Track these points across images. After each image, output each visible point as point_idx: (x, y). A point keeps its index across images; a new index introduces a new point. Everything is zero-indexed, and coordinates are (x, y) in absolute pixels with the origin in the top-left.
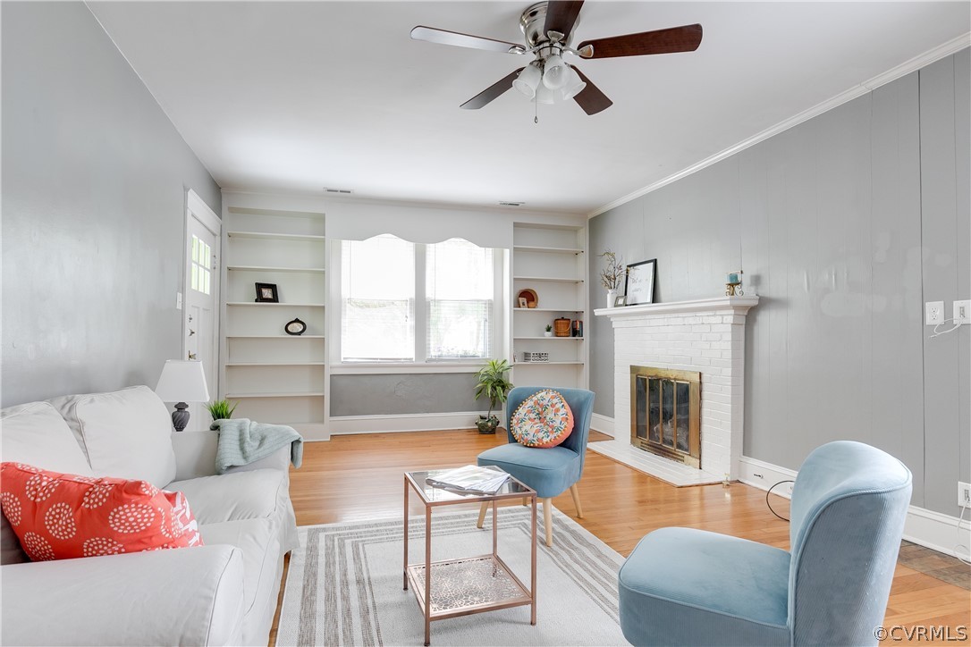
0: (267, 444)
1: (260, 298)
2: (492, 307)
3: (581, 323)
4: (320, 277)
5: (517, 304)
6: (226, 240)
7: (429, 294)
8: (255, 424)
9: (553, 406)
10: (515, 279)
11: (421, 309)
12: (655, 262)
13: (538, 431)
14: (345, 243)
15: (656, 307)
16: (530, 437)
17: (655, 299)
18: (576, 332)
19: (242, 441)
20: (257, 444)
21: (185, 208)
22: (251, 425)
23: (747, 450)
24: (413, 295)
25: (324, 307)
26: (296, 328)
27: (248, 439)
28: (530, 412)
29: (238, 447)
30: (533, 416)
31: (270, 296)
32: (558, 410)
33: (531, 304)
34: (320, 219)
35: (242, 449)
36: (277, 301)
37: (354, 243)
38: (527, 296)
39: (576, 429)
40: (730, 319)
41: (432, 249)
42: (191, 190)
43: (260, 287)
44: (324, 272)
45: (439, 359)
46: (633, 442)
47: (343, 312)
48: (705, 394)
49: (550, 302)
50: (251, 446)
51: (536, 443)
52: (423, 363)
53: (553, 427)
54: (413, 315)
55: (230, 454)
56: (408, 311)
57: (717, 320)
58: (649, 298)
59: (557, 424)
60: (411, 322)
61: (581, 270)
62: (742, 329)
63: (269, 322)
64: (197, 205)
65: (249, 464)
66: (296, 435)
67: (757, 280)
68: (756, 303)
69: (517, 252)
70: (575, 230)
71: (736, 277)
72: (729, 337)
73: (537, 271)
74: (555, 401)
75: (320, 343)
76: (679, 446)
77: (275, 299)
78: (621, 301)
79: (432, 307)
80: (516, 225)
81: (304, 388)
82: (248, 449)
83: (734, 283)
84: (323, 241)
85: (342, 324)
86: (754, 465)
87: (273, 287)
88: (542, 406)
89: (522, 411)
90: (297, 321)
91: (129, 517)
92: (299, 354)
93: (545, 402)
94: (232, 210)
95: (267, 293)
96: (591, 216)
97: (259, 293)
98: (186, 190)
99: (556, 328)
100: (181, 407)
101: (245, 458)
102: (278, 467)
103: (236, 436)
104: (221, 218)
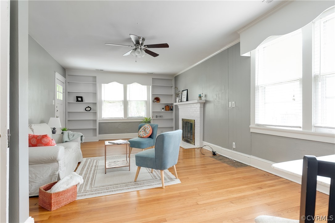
0: (74, 136)
1: (78, 101)
2: (147, 102)
3: (173, 107)
4: (95, 94)
5: (153, 102)
6: (67, 84)
7: (128, 99)
8: (72, 132)
9: (147, 128)
10: (153, 94)
11: (126, 103)
12: (187, 90)
13: (143, 134)
14: (103, 85)
15: (187, 102)
16: (141, 135)
17: (187, 100)
18: (172, 110)
19: (68, 136)
20: (72, 136)
21: (55, 77)
23: (203, 140)
24: (123, 99)
25: (96, 103)
26: (88, 109)
27: (70, 135)
28: (142, 129)
29: (67, 137)
30: (143, 130)
31: (81, 100)
32: (148, 129)
33: (158, 101)
34: (95, 77)
35: (69, 137)
36: (83, 101)
37: (105, 84)
38: (157, 99)
39: (152, 133)
40: (199, 106)
41: (128, 86)
42: (56, 72)
43: (77, 97)
44: (96, 93)
45: (131, 118)
46: (182, 140)
47: (102, 104)
48: (195, 125)
49: (164, 101)
50: (71, 137)
51: (143, 137)
52: (126, 119)
53: (147, 133)
54: (123, 105)
55: (66, 138)
56: (122, 104)
57: (197, 106)
60: (123, 107)
61: (172, 92)
62: (203, 108)
63: (81, 107)
64: (58, 76)
65: (70, 141)
66: (82, 134)
67: (206, 96)
68: (205, 102)
69: (153, 87)
70: (171, 80)
71: (201, 95)
72: (199, 110)
73: (159, 92)
74: (148, 126)
75: (95, 113)
76: (191, 139)
77: (82, 101)
78: (180, 101)
79: (129, 103)
80: (153, 79)
81: (91, 126)
82: (70, 137)
83: (200, 97)
84: (96, 84)
85: (102, 108)
86: (205, 143)
87: (81, 98)
88: (145, 128)
89: (141, 129)
90: (89, 107)
91: (45, 140)
92: (89, 116)
93: (146, 127)
94: (69, 75)
95: (80, 99)
96: (175, 76)
97: (77, 99)
98: (55, 72)
99: (166, 108)
100: (54, 129)
101: (69, 139)
102: (77, 142)
103: (67, 135)
104: (65, 78)
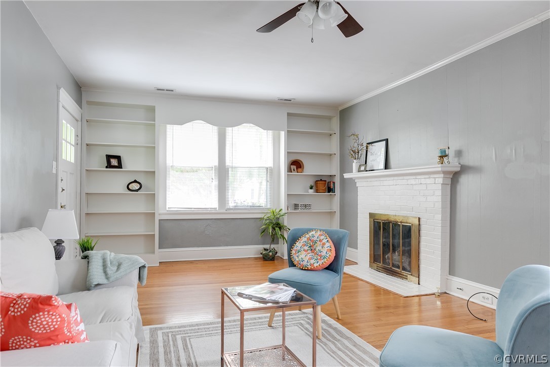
0: (122, 269)
1: (109, 166)
2: (271, 173)
3: (334, 183)
4: (152, 150)
5: (290, 170)
6: (85, 124)
7: (228, 163)
8: (113, 254)
9: (320, 241)
10: (288, 152)
11: (222, 173)
12: (387, 140)
13: (311, 259)
14: (169, 127)
15: (387, 172)
16: (305, 263)
17: (387, 166)
18: (330, 190)
19: (105, 266)
20: (115, 268)
21: (58, 101)
22: (110, 255)
23: (452, 271)
24: (216, 163)
25: (154, 172)
26: (135, 186)
27: (109, 265)
28: (304, 245)
29: (101, 271)
30: (306, 248)
31: (116, 164)
32: (324, 244)
33: (299, 170)
34: (151, 110)
35: (105, 272)
36: (122, 168)
37: (176, 127)
38: (296, 165)
39: (337, 258)
40: (440, 181)
41: (229, 130)
42: (62, 88)
43: (109, 157)
44: (154, 147)
45: (236, 208)
46: (371, 266)
47: (168, 176)
48: (422, 232)
49: (312, 169)
50: (111, 270)
51: (309, 267)
52: (225, 211)
53: (321, 256)
54: (217, 177)
55: (97, 275)
56: (214, 174)
57: (431, 181)
58: (382, 166)
59: (324, 254)
60: (215, 183)
61: (334, 146)
62: (449, 187)
63: (116, 182)
64: (66, 99)
65: (110, 282)
66: (142, 262)
67: (459, 153)
68: (458, 169)
69: (290, 133)
70: (329, 118)
71: (445, 151)
72: (439, 193)
73: (303, 147)
74: (322, 237)
75: (152, 197)
76: (404, 269)
77: (120, 166)
78: (363, 168)
79: (230, 172)
80: (289, 114)
81: (140, 229)
82: (109, 272)
83: (443, 156)
84: (154, 125)
85: (167, 184)
86: (457, 281)
87: (118, 158)
88: (312, 241)
89: (298, 245)
90: (135, 181)
91: (43, 321)
92: (137, 205)
93: (315, 239)
94: (89, 103)
95: (114, 162)
96: (340, 109)
97: (109, 162)
98: (58, 88)
99: (317, 186)
100: (59, 243)
101: (107, 278)
102: (130, 285)
103: (100, 263)
104: (81, 108)
